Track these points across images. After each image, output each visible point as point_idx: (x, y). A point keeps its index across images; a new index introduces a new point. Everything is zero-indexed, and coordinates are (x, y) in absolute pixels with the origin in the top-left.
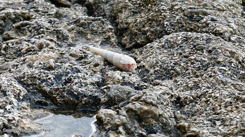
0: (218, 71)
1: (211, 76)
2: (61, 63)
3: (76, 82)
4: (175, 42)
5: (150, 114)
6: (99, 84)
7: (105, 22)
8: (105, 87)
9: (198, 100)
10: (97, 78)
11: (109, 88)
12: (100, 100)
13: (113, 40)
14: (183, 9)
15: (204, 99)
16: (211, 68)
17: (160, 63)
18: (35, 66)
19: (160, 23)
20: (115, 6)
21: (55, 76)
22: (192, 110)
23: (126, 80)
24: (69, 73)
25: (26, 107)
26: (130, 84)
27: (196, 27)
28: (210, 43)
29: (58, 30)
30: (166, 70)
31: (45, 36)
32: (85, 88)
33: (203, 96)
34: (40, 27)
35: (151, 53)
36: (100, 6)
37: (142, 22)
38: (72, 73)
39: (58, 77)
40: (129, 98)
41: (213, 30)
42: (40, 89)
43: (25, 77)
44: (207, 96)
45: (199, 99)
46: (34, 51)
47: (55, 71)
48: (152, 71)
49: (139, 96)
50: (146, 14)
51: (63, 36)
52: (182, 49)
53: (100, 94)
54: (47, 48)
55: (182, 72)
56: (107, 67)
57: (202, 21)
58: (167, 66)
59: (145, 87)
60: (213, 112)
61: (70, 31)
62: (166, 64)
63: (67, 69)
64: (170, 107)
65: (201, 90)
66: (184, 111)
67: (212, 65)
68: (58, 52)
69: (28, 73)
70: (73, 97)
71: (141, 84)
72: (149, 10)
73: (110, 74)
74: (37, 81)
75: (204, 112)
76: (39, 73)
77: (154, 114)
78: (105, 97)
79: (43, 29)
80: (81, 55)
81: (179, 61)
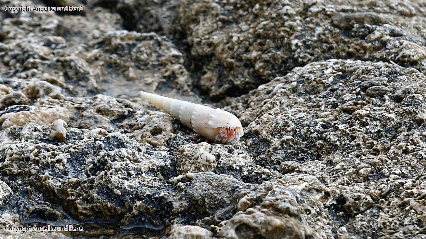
0: (421, 139)
1: (406, 152)
2: (80, 127)
3: (116, 167)
4: (320, 80)
5: (287, 233)
6: (165, 172)
7: (165, 43)
8: (180, 177)
9: (382, 202)
10: (161, 158)
11: (190, 179)
12: (170, 205)
13: (182, 79)
14: (329, 13)
15: (395, 201)
16: (405, 133)
17: (293, 126)
18: (26, 136)
19: (282, 42)
20: (181, 10)
21: (70, 154)
22: (371, 224)
23: (222, 161)
24: (101, 148)
25: (11, 222)
26: (232, 170)
27: (360, 50)
28: (396, 81)
29: (66, 61)
30: (307, 140)
31: (39, 74)
32: (137, 180)
33: (392, 194)
34: (26, 55)
35: (269, 105)
36: (149, 11)
37: (242, 41)
38: (107, 148)
39: (77, 158)
40: (235, 200)
41: (398, 55)
42: (39, 184)
43: (6, 157)
44: (402, 194)
45: (386, 200)
46: (20, 103)
47: (70, 144)
48: (276, 142)
49: (258, 195)
50: (250, 25)
51: (77, 73)
52: (336, 95)
53: (169, 193)
54: (47, 98)
55: (343, 143)
56: (179, 135)
57: (373, 37)
58: (309, 130)
59: (264, 176)
60: (418, 228)
61: (90, 62)
62: (306, 127)
63: (96, 140)
64: (325, 217)
65: (388, 180)
66: (355, 228)
67: (406, 127)
68: (72, 106)
69: (12, 149)
70: (113, 200)
71: (255, 171)
72: (256, 16)
73: (189, 149)
74: (33, 165)
75: (398, 228)
76: (36, 150)
77: (295, 234)
78: (181, 199)
79: (34, 58)
80: (120, 110)
81: (333, 120)
